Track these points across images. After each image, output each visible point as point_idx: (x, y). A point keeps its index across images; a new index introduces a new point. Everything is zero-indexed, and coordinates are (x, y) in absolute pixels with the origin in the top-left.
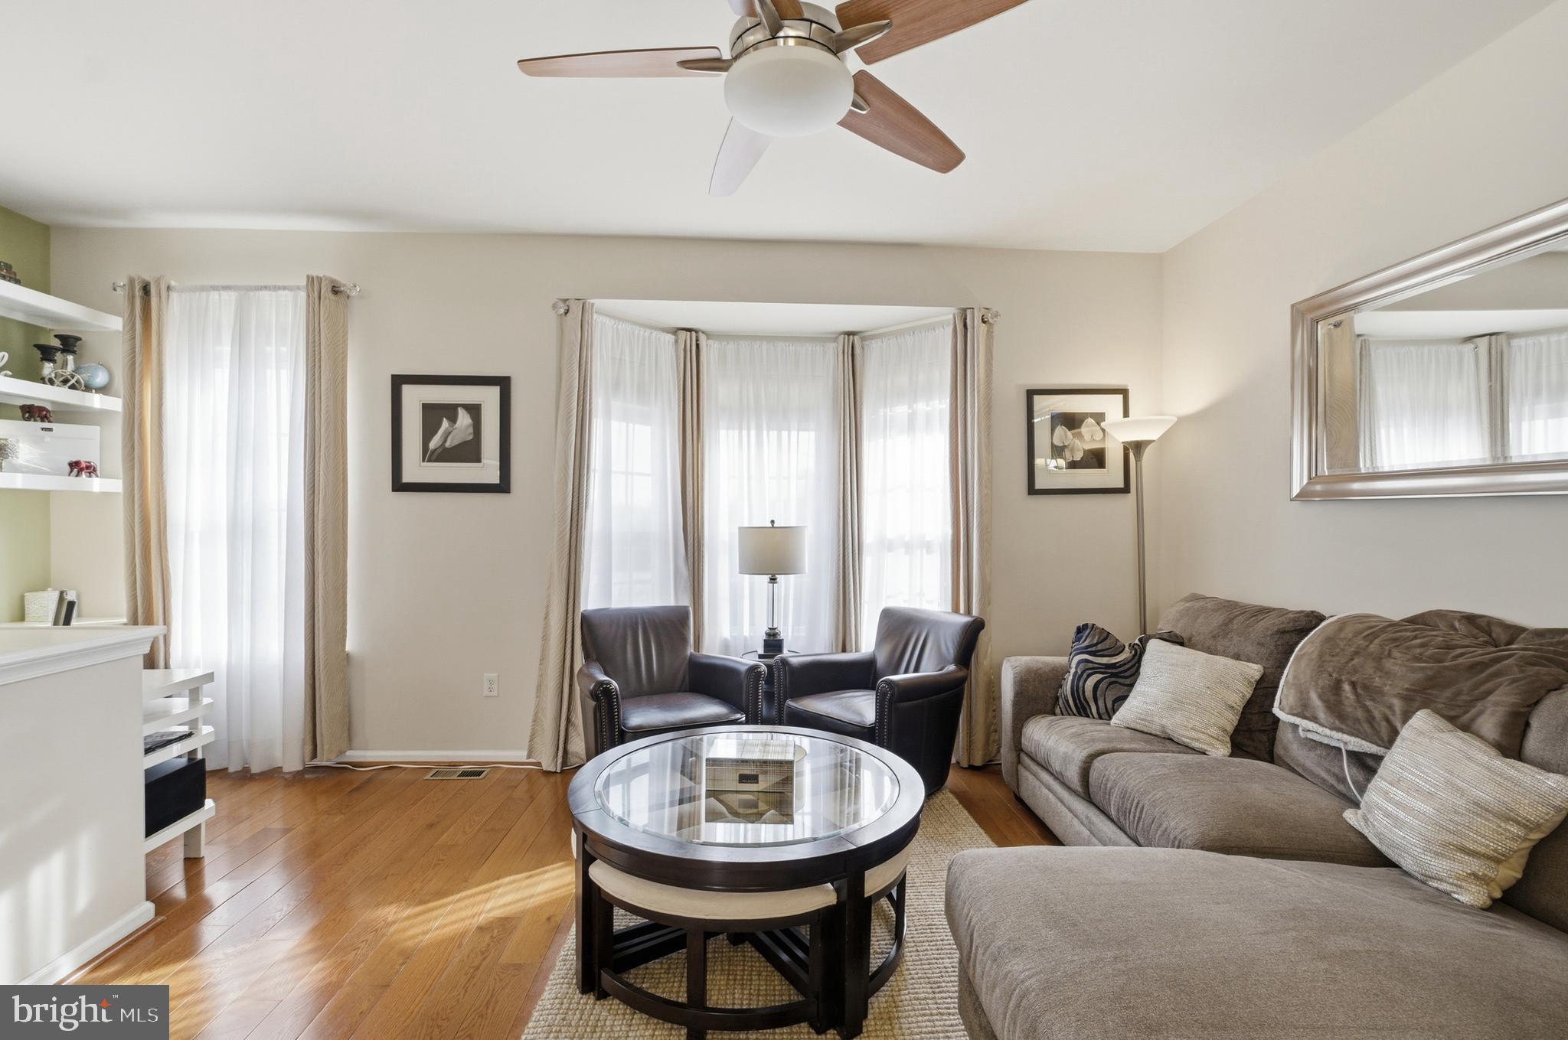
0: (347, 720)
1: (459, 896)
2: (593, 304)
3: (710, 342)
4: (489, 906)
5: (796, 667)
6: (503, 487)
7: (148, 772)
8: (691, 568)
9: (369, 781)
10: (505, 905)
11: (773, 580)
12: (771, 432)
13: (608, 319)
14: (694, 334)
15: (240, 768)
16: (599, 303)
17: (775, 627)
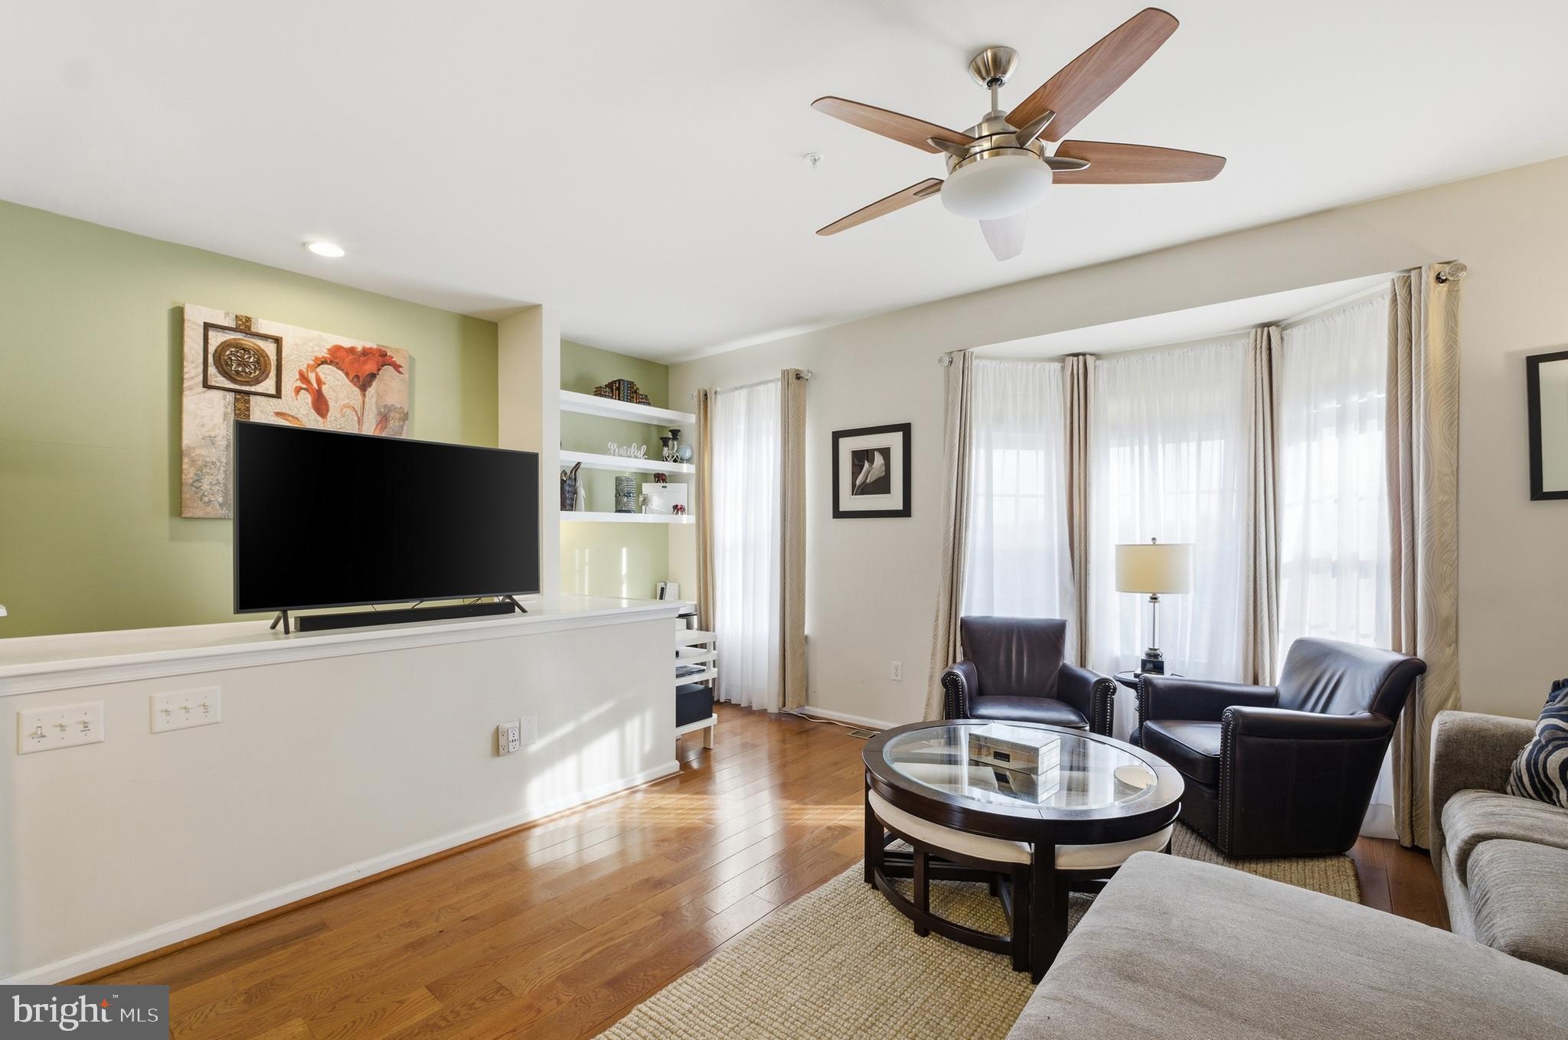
0: (805, 683)
1: (828, 806)
2: (972, 353)
3: (1099, 363)
4: (841, 817)
5: (1161, 689)
6: (906, 512)
7: (678, 689)
8: (1077, 584)
9: (814, 729)
10: (852, 820)
11: (1154, 599)
12: (1167, 445)
13: (989, 361)
14: (1081, 357)
15: (746, 705)
16: (977, 350)
17: (1156, 648)
